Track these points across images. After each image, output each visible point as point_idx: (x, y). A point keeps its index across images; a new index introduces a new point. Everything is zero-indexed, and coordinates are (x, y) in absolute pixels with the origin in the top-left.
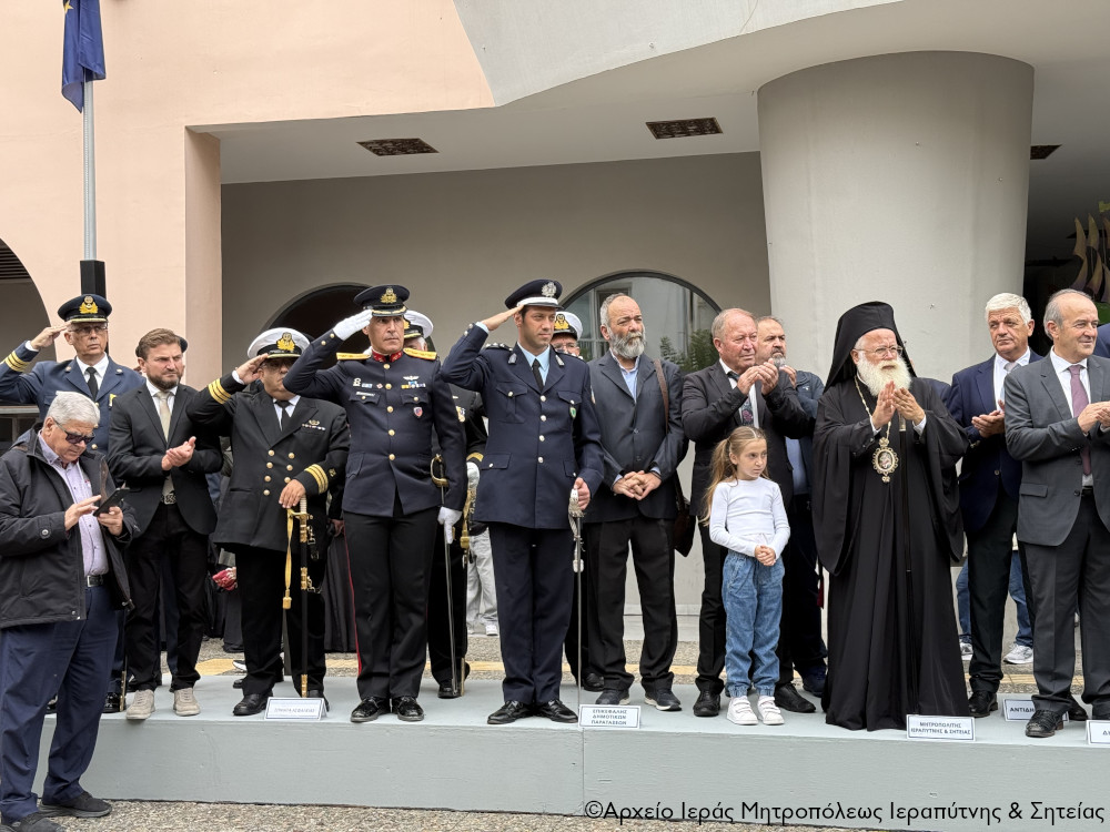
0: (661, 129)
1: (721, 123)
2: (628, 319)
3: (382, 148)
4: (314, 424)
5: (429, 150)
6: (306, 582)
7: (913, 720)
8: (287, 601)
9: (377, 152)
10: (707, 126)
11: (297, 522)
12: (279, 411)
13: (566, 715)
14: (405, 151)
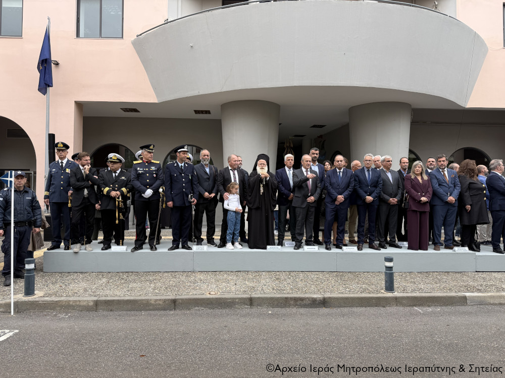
0: (197, 112)
1: (211, 112)
2: (205, 155)
3: (126, 110)
4: (123, 178)
5: (139, 112)
6: (121, 217)
7: (268, 247)
8: (117, 222)
9: (124, 111)
10: (208, 112)
11: (119, 202)
12: (114, 174)
13: (189, 248)
14: (132, 111)
